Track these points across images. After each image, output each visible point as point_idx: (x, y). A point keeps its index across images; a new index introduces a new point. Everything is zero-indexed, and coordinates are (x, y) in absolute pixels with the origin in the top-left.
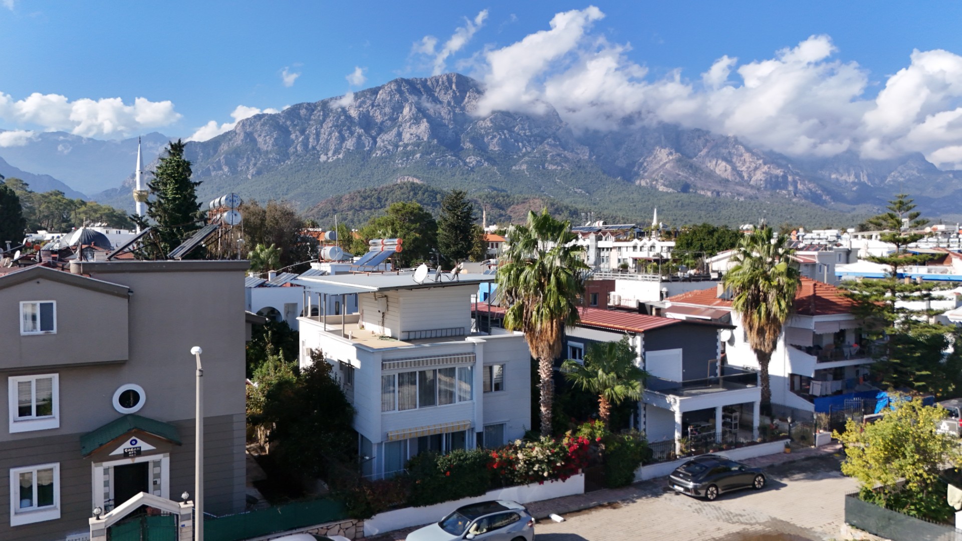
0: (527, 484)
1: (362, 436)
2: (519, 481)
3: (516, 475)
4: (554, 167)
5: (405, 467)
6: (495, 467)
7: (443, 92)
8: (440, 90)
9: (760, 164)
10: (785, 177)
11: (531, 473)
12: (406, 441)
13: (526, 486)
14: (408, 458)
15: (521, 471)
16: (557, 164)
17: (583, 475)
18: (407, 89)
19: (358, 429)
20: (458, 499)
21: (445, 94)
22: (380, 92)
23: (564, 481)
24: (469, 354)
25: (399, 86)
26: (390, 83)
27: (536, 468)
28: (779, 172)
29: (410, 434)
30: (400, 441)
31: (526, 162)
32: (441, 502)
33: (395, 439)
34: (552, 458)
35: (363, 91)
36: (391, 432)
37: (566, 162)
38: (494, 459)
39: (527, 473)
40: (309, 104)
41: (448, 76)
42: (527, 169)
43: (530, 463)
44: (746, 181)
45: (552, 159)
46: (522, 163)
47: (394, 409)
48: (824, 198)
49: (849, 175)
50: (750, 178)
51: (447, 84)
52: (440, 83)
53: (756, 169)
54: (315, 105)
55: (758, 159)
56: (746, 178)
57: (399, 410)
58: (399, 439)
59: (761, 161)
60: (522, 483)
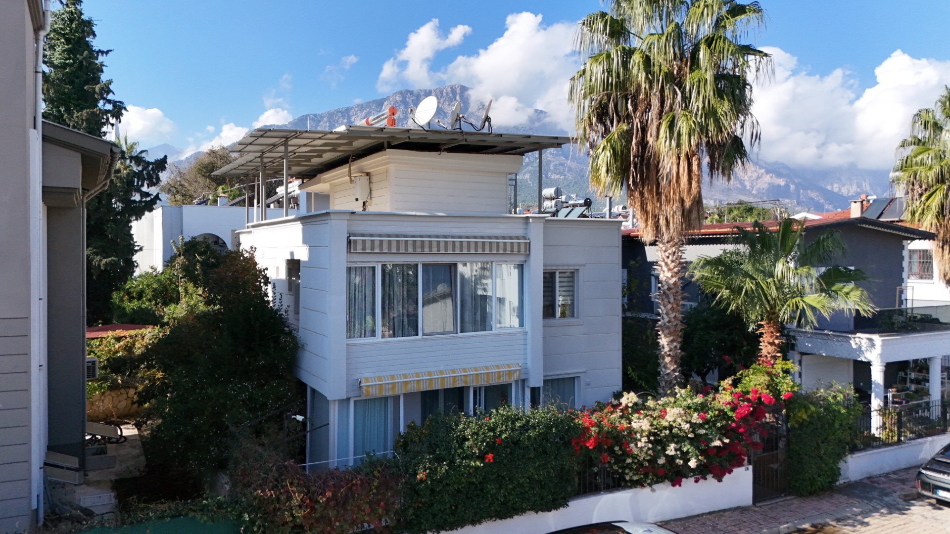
0: (650, 485)
1: (313, 391)
2: (635, 478)
3: (629, 466)
4: (557, 177)
5: (395, 448)
6: (590, 445)
7: (447, 103)
8: (444, 101)
9: (762, 174)
10: (787, 186)
11: (662, 461)
12: (396, 398)
13: (647, 490)
14: (402, 430)
15: (642, 456)
16: (561, 173)
17: (751, 467)
18: (412, 100)
19: (306, 378)
20: (511, 517)
21: (449, 105)
22: (386, 103)
23: (720, 480)
24: (518, 238)
25: (404, 98)
26: (395, 94)
27: (671, 450)
28: (782, 182)
29: (406, 383)
30: (386, 398)
31: (530, 172)
32: (473, 522)
33: (375, 393)
34: (702, 432)
35: (369, 103)
36: (367, 380)
37: (569, 171)
38: (588, 429)
39: (653, 461)
40: (315, 115)
41: (452, 88)
42: (530, 179)
43: (658, 441)
44: (748, 190)
45: (555, 169)
46: (526, 172)
47: (373, 333)
48: (826, 207)
49: (851, 185)
50: (752, 187)
51: (451, 95)
52: (444, 94)
53: (758, 178)
54: (322, 117)
55: (760, 169)
56: (748, 187)
57: (383, 337)
58: (385, 394)
59: (763, 171)
60: (639, 484)
